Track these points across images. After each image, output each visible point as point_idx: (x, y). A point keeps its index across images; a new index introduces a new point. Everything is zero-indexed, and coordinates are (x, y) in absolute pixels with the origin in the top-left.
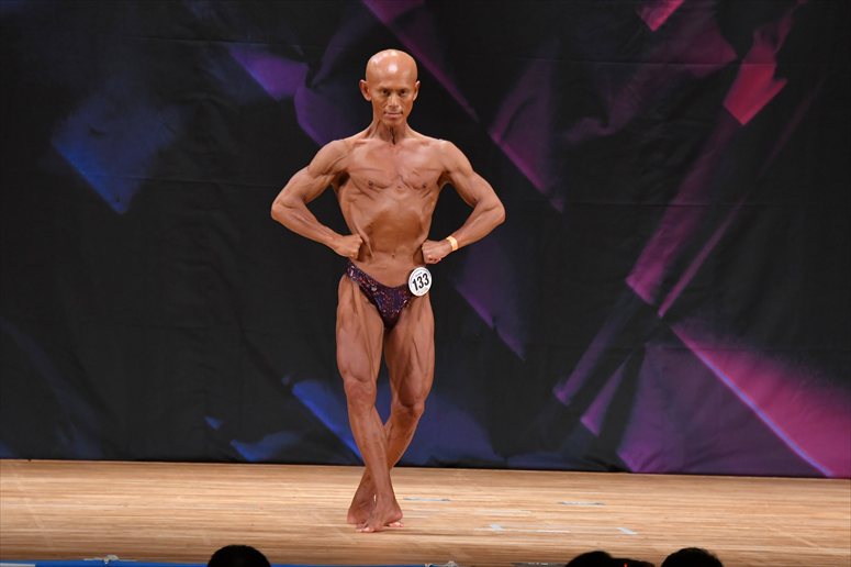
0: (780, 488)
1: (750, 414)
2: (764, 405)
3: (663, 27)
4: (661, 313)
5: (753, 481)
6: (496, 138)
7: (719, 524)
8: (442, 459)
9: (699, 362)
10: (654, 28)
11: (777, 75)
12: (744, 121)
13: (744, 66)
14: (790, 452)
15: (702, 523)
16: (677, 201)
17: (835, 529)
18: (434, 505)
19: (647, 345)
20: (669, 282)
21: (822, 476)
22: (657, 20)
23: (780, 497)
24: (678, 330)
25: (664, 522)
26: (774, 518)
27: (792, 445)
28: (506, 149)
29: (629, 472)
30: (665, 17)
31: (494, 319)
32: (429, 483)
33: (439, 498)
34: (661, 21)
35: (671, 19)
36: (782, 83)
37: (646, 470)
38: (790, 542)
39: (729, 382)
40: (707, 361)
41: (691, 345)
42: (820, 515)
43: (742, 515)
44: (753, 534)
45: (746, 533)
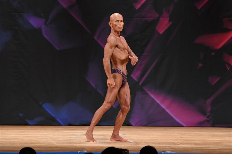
0: (172, 130)
1: (164, 110)
2: (168, 108)
3: (139, 8)
4: (140, 84)
5: (165, 128)
6: (96, 38)
7: (156, 139)
8: (83, 123)
9: (150, 97)
10: (137, 9)
11: (170, 21)
12: (161, 33)
13: (161, 18)
14: (175, 120)
15: (152, 139)
16: (144, 54)
17: (186, 140)
18: (81, 136)
19: (137, 92)
20: (142, 76)
21: (183, 126)
22: (138, 6)
23: (172, 132)
24: (145, 88)
25: (142, 139)
26: (170, 138)
27: (175, 118)
28: (98, 41)
29: (132, 126)
30: (140, 6)
31: (96, 87)
32: (79, 130)
33: (82, 134)
34: (139, 7)
35: (141, 6)
36: (171, 23)
37: (137, 125)
38: (174, 144)
39: (158, 102)
40: (152, 96)
41: (148, 92)
42: (182, 137)
43: (162, 137)
44: (165, 142)
45: (163, 142)
